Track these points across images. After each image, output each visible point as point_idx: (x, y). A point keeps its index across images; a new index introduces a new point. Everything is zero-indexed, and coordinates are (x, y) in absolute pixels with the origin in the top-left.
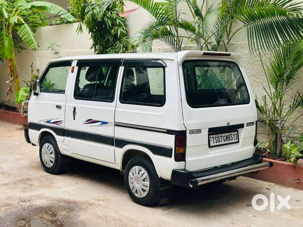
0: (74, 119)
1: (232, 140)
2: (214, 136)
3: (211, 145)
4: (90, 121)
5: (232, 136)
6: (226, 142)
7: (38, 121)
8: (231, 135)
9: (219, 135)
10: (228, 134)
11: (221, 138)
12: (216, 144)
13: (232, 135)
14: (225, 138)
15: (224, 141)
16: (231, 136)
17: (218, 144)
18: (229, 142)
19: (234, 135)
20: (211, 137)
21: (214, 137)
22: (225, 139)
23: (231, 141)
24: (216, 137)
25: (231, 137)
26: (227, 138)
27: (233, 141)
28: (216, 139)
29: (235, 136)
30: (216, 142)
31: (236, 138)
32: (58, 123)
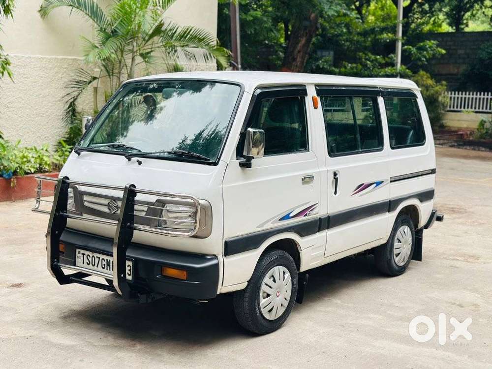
0: (335, 193)
4: (362, 187)
7: (258, 227)
32: (308, 212)
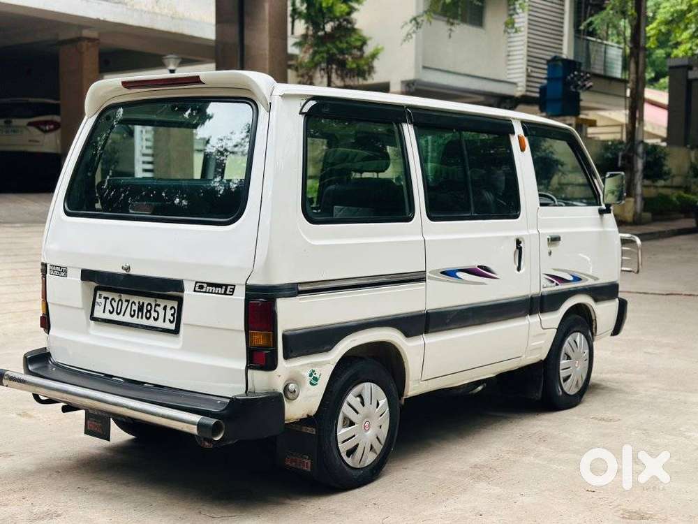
1: (156, 319)
2: (111, 295)
3: (96, 315)
5: (160, 309)
6: (135, 320)
8: (156, 305)
9: (124, 297)
10: (146, 301)
11: (125, 304)
12: (107, 316)
13: (159, 305)
14: (135, 308)
15: (132, 316)
16: (157, 308)
17: (114, 317)
18: (144, 322)
19: (165, 308)
20: (100, 295)
21: (108, 298)
22: (134, 311)
23: (151, 323)
24: (113, 299)
25: (155, 311)
26: (141, 309)
27: (159, 324)
28: (111, 304)
29: (169, 312)
30: (111, 313)
31: (169, 316)
